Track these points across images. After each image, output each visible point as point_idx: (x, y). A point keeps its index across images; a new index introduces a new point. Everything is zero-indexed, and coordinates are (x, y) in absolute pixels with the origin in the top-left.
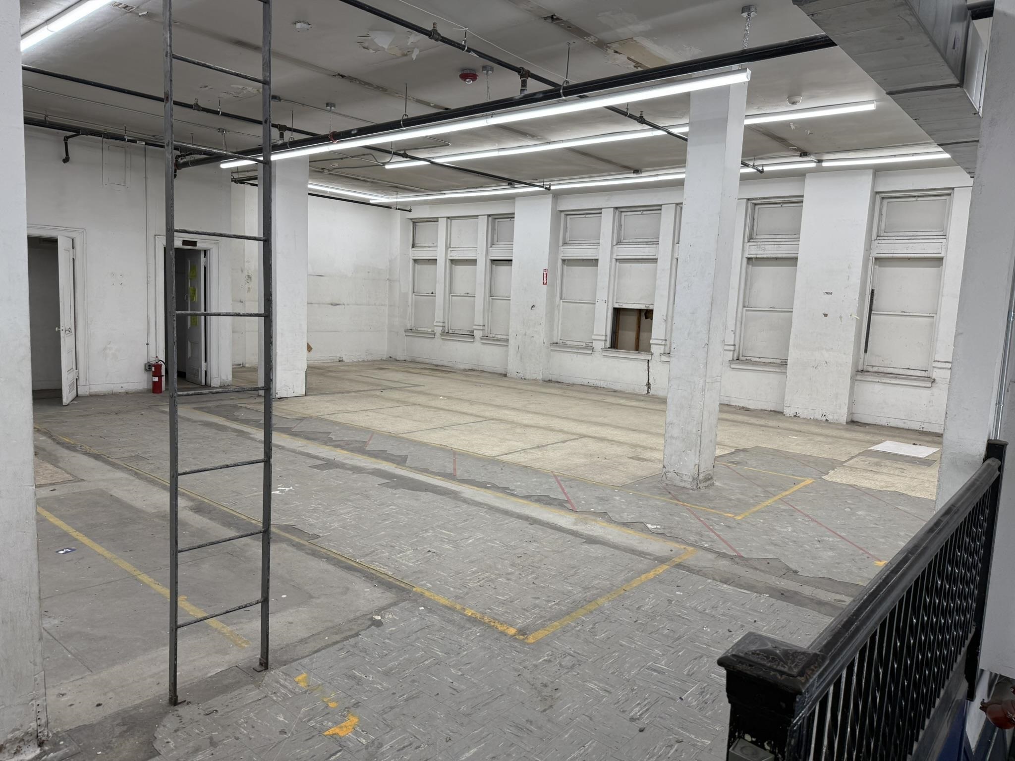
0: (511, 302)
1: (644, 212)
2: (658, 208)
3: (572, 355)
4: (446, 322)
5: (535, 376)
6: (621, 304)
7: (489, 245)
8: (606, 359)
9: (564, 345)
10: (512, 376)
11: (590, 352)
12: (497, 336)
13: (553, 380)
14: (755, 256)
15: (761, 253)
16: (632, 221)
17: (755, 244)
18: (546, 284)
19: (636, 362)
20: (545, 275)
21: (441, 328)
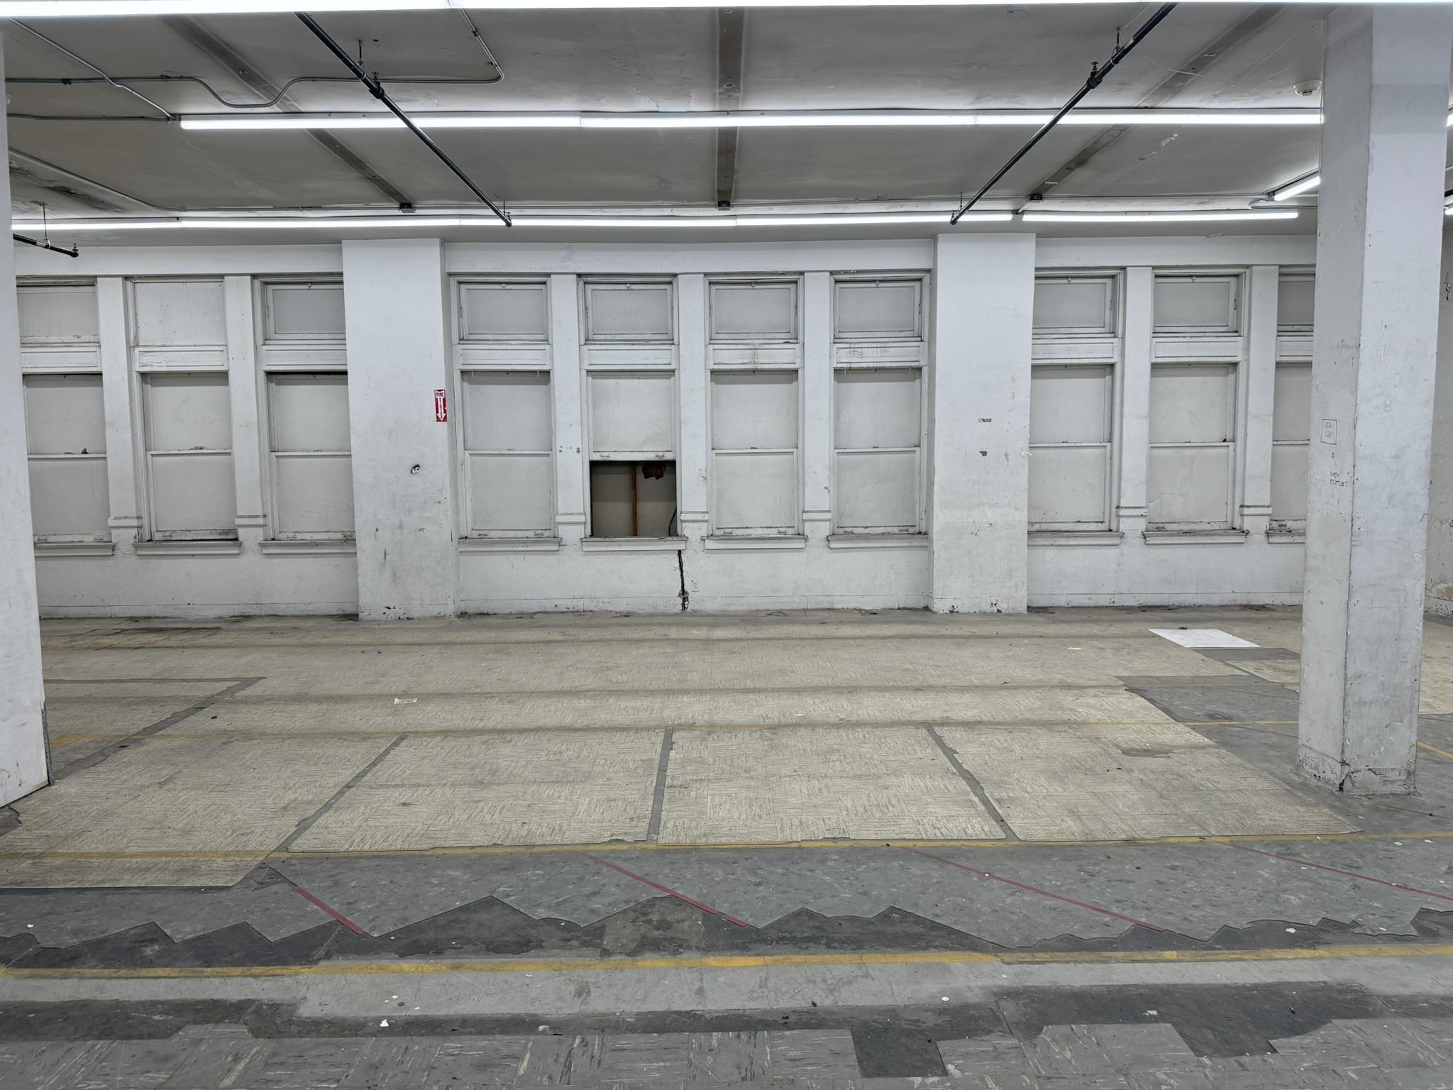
0: (354, 460)
1: (634, 287)
2: (670, 279)
3: (512, 557)
4: (145, 516)
5: (435, 610)
6: (606, 454)
7: (260, 340)
8: (592, 558)
9: (482, 539)
10: (373, 616)
11: (556, 548)
12: (299, 536)
13: (470, 611)
14: (848, 365)
15: (856, 361)
16: (611, 301)
17: (848, 346)
18: (445, 419)
19: (655, 557)
20: (441, 403)
21: (134, 532)
